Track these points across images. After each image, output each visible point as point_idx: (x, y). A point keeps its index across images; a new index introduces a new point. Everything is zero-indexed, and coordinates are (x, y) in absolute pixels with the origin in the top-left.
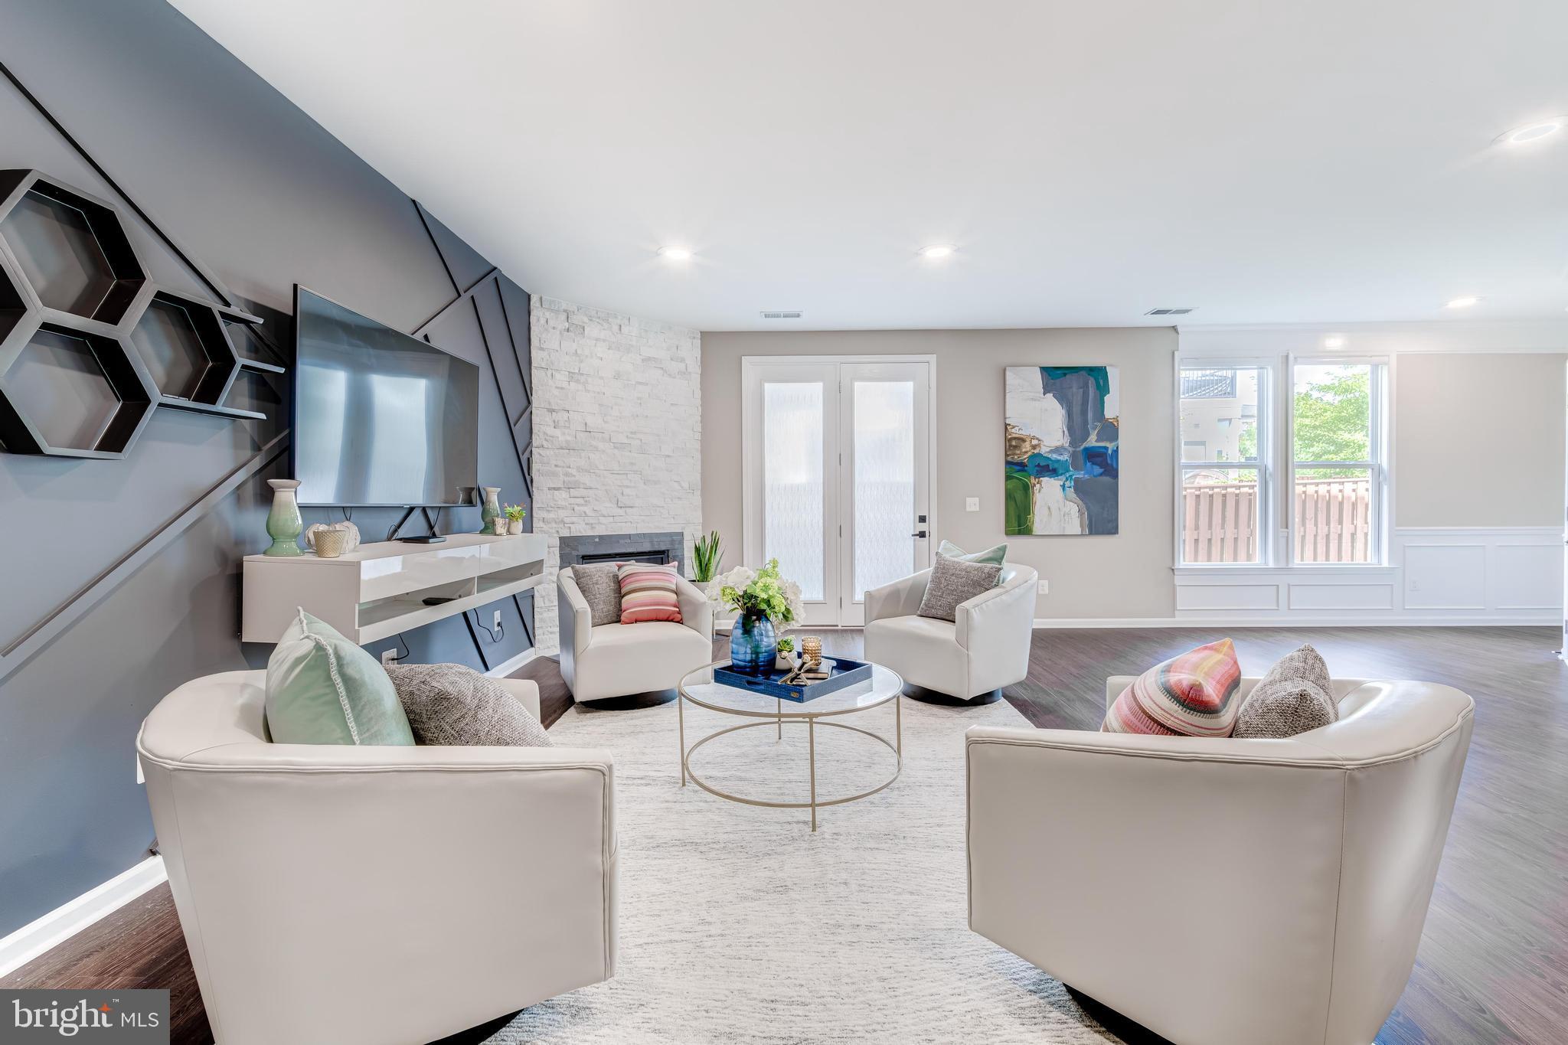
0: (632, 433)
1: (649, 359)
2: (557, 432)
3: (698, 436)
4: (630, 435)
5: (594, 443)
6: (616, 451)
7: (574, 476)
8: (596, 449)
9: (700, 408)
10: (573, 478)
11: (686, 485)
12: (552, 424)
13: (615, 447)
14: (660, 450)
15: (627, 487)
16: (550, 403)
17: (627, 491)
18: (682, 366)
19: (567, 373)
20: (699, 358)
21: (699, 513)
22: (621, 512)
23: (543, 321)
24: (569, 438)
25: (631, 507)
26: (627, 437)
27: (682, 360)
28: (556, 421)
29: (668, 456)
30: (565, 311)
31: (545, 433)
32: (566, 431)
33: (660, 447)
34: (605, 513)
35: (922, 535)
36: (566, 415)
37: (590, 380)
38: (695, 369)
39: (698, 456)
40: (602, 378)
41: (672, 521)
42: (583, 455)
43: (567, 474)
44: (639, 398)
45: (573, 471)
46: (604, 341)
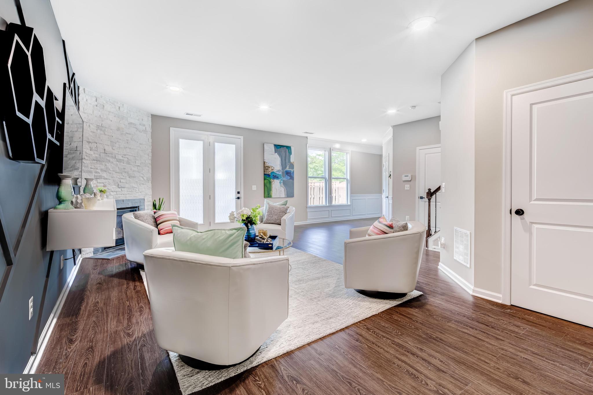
0: (124, 155)
1: (131, 123)
2: (92, 153)
3: (150, 158)
4: (124, 156)
5: (108, 158)
6: (117, 163)
7: (100, 173)
8: (109, 161)
9: (151, 146)
10: (99, 174)
11: (145, 178)
12: (89, 148)
13: (117, 161)
14: (136, 163)
15: (122, 179)
16: (88, 139)
17: (122, 180)
18: (144, 128)
19: (96, 125)
20: (150, 126)
21: (151, 190)
22: (120, 190)
23: (85, 100)
24: (97, 156)
25: (124, 188)
26: (122, 156)
27: (144, 125)
28: (91, 147)
29: (139, 166)
30: (95, 97)
31: (86, 152)
32: (96, 152)
33: (136, 162)
34: (113, 190)
35: (238, 198)
36: (95, 145)
37: (106, 130)
38: (149, 129)
39: (150, 166)
40: (111, 129)
41: (140, 194)
42: (103, 163)
43: (96, 172)
44: (127, 140)
45: (99, 171)
46: (113, 113)
